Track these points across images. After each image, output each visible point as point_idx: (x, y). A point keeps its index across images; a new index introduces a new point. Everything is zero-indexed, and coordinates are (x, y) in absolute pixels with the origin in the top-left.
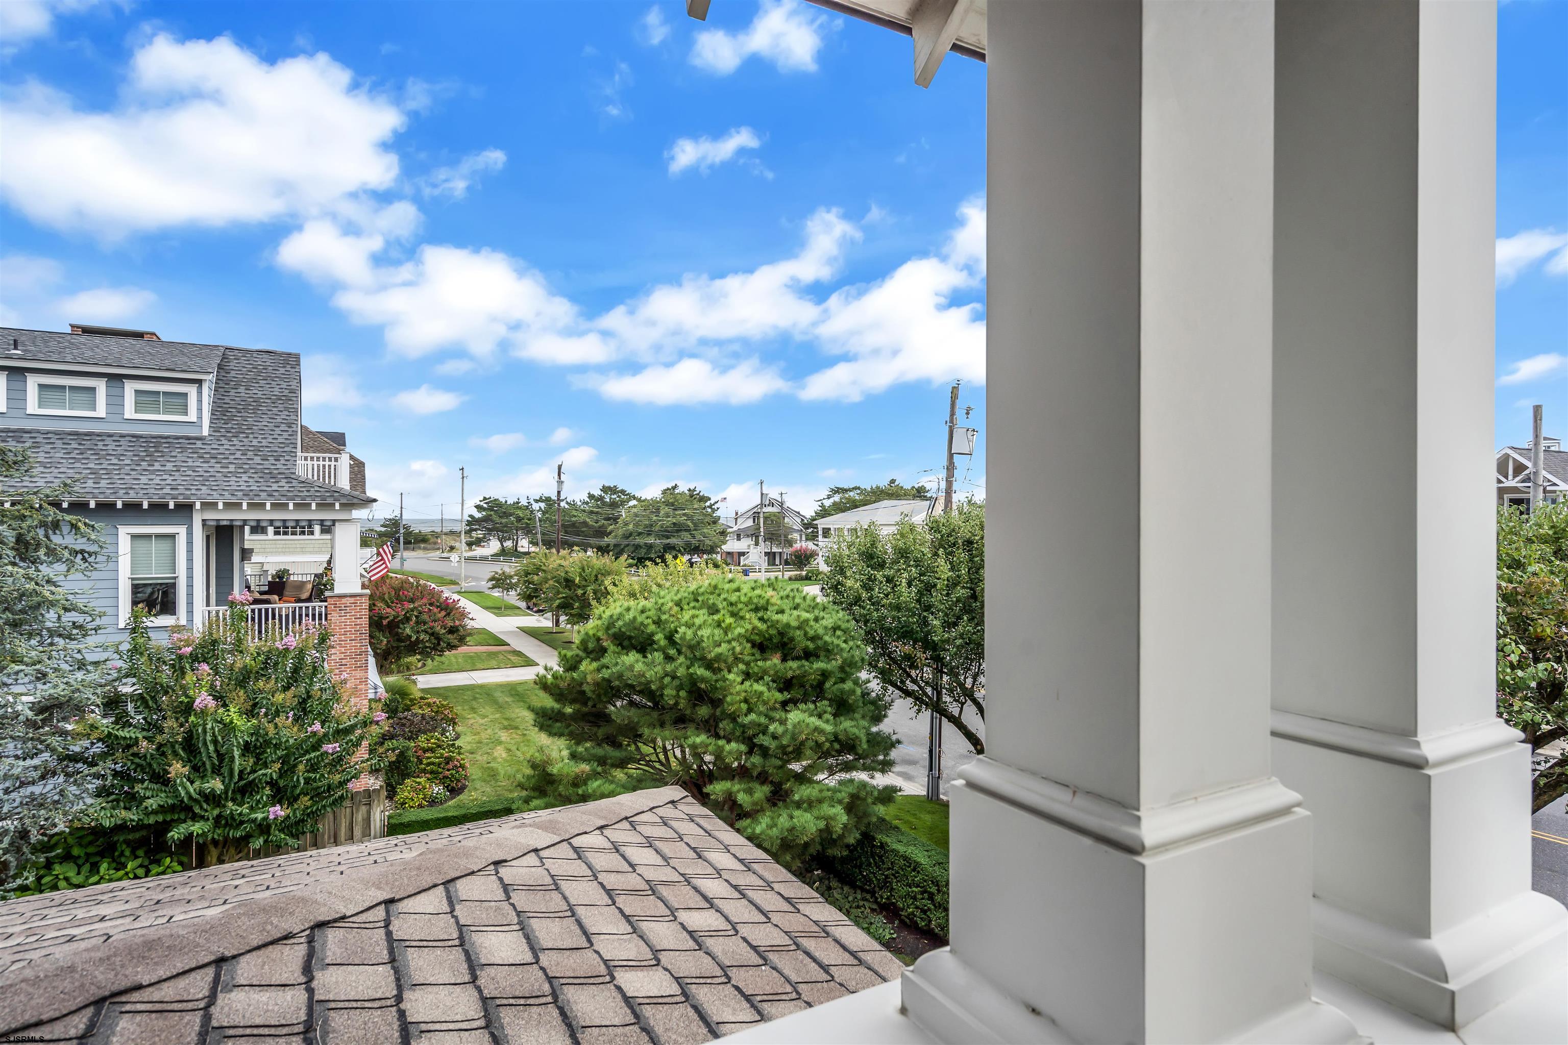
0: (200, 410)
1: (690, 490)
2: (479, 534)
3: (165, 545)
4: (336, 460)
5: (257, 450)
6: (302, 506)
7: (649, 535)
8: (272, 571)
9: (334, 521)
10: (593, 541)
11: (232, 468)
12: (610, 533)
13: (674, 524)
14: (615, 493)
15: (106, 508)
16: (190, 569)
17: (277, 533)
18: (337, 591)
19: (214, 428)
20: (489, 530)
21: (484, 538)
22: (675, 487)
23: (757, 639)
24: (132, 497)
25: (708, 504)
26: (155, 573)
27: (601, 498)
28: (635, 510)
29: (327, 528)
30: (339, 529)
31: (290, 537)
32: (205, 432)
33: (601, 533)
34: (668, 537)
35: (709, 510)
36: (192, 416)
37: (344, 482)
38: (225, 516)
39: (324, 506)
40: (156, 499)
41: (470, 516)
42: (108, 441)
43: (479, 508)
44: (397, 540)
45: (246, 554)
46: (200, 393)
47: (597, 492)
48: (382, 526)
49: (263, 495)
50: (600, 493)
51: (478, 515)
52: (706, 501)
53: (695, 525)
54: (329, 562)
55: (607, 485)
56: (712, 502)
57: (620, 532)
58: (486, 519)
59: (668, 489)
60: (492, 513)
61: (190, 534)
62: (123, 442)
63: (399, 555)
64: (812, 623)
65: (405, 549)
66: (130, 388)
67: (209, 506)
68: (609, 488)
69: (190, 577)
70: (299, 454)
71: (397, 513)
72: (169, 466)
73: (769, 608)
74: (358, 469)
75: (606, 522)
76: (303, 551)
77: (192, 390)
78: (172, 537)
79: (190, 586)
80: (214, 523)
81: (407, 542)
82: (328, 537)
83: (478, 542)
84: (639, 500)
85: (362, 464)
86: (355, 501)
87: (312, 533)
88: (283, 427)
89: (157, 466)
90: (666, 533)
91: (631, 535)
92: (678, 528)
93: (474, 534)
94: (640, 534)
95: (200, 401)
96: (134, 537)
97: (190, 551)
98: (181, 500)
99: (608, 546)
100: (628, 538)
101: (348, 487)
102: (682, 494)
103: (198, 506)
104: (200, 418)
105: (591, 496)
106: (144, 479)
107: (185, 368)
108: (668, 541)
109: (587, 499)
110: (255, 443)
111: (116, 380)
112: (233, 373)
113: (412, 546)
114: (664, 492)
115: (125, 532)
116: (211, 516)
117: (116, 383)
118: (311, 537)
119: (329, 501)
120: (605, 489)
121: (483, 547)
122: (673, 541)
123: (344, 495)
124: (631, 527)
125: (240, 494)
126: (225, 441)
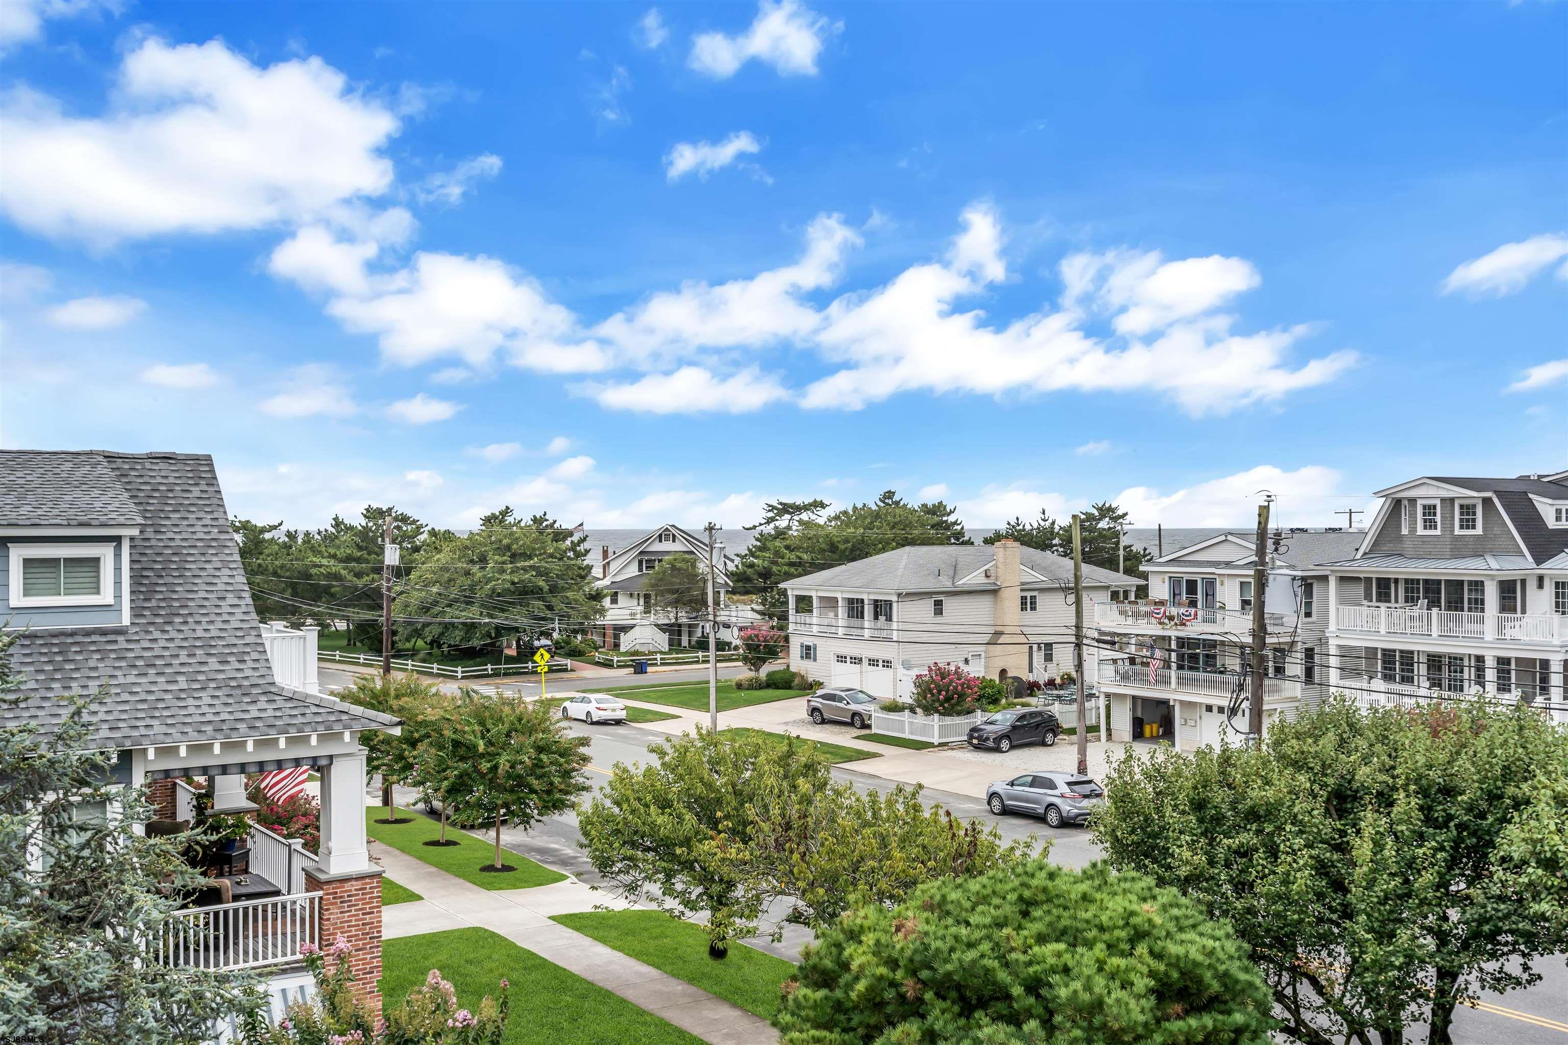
0: (118, 584)
5: (207, 645)
6: (299, 741)
9: (331, 757)
19: (137, 612)
30: (336, 768)
32: (126, 620)
36: (106, 596)
39: (328, 738)
46: (118, 556)
49: (242, 726)
67: (165, 752)
77: (106, 552)
95: (118, 569)
98: (128, 747)
103: (151, 754)
104: (118, 596)
110: (200, 634)
119: (337, 728)
123: (356, 718)
125: (209, 728)
126: (157, 635)
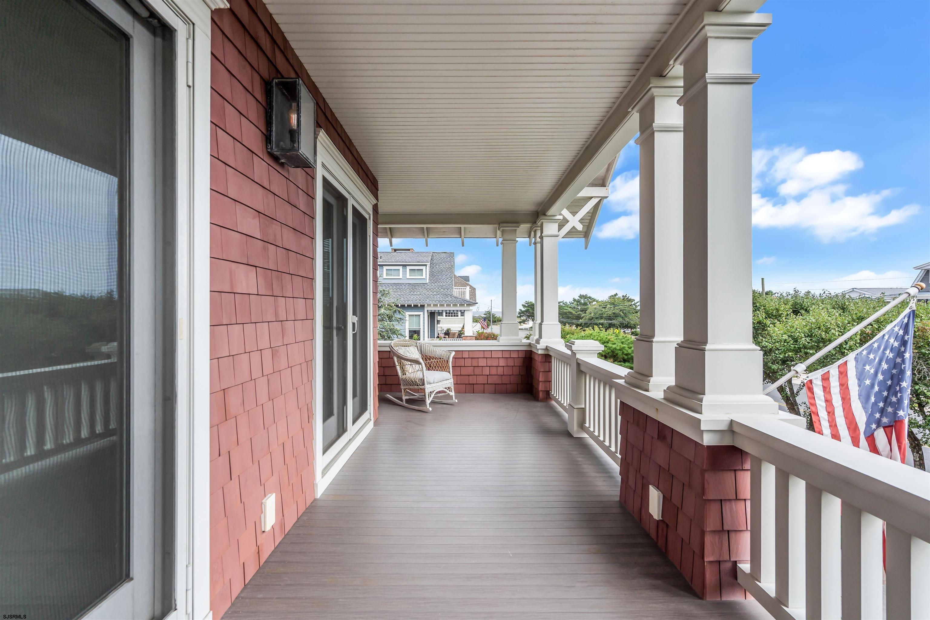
0: (426, 274)
1: (623, 296)
2: (524, 318)
3: (417, 318)
4: (465, 289)
5: (442, 287)
6: (455, 305)
7: (602, 318)
8: (445, 329)
9: (464, 310)
10: (574, 321)
11: (435, 293)
12: (583, 317)
13: (614, 313)
14: (586, 298)
15: (403, 306)
16: (424, 326)
17: (446, 316)
18: (466, 335)
19: (430, 280)
20: (528, 316)
21: (526, 320)
22: (616, 295)
23: (604, 354)
24: (409, 303)
25: (633, 303)
26: (415, 328)
27: (578, 301)
28: (595, 307)
29: (463, 313)
30: (466, 313)
31: (450, 317)
32: (428, 282)
33: (579, 317)
34: (611, 320)
35: (634, 306)
36: (424, 277)
37: (468, 297)
38: (433, 309)
39: (462, 305)
40: (415, 304)
41: (520, 310)
42: (403, 286)
43: (524, 306)
44: (490, 321)
45: (438, 322)
46: (426, 269)
47: (577, 298)
48: (484, 314)
49: (444, 301)
50: (578, 298)
51: (523, 309)
52: (632, 302)
53: (625, 314)
54: (463, 326)
55: (582, 294)
56: (636, 302)
57: (587, 317)
58: (527, 311)
59: (612, 296)
60: (529, 308)
61: (424, 314)
62: (407, 286)
63: (490, 327)
64: (627, 349)
65: (493, 324)
66: (408, 268)
67: (429, 305)
68: (583, 296)
69: (424, 329)
70: (454, 287)
71: (490, 308)
72: (418, 293)
73: (609, 342)
74: (473, 291)
75: (581, 313)
76: (455, 323)
77: (423, 268)
78: (419, 315)
79: (424, 331)
80: (430, 311)
81: (494, 322)
82: (463, 317)
83: (524, 322)
84: (597, 301)
85: (475, 289)
86: (471, 303)
87: (457, 316)
88: (449, 278)
89: (415, 293)
90: (609, 318)
91: (592, 318)
92: (616, 316)
93: (522, 318)
94: (597, 318)
95: (426, 271)
96: (410, 315)
97: (424, 320)
98: (422, 304)
99: (582, 324)
100: (591, 320)
101: (469, 299)
102: (619, 298)
103: (426, 306)
104: (426, 277)
105: (574, 300)
106: (412, 297)
107: (422, 261)
108: (610, 322)
109: (572, 301)
110: (441, 285)
111: (404, 266)
112: (435, 261)
113: (496, 323)
114: (610, 297)
115: (407, 314)
116: (430, 309)
117: (404, 267)
118: (457, 317)
119: (463, 303)
120: (581, 296)
121: (526, 324)
122: (613, 322)
123: (467, 301)
124: (593, 314)
125: (437, 301)
126: (433, 284)
